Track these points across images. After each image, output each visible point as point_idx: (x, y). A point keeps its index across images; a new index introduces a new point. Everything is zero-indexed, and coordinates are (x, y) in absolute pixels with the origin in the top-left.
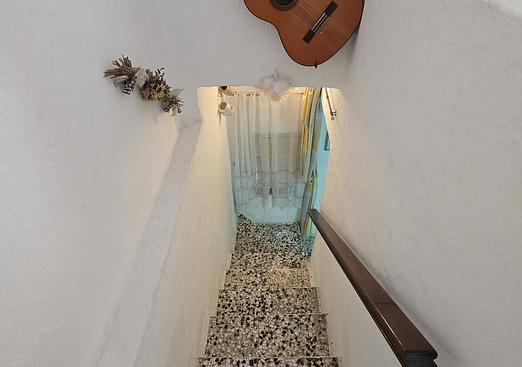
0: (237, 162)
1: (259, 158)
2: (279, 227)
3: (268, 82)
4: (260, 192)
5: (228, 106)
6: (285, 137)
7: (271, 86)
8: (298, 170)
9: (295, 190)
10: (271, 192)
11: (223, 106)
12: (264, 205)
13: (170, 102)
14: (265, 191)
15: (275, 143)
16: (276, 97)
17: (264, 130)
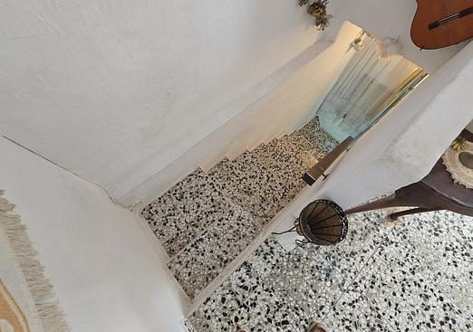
0: (340, 84)
1: (355, 91)
2: (332, 140)
3: (388, 41)
4: (338, 112)
5: (360, 43)
6: (382, 88)
7: (387, 46)
8: (371, 115)
9: (360, 126)
10: (345, 117)
11: (357, 41)
12: (334, 121)
13: (322, 22)
14: (342, 113)
15: (372, 87)
16: (384, 55)
17: (372, 75)
